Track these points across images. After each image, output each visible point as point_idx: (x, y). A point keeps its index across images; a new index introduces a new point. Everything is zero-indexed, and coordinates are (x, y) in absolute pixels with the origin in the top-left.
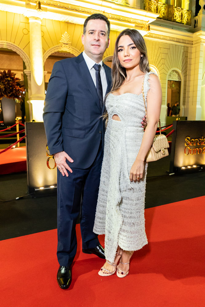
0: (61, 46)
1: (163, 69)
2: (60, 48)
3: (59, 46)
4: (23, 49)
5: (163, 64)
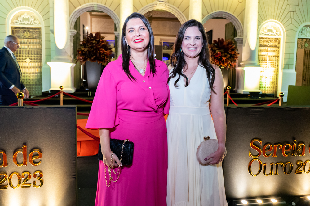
0: (156, 4)
1: (292, 25)
2: (155, 6)
3: (153, 5)
4: (114, 10)
5: (291, 18)
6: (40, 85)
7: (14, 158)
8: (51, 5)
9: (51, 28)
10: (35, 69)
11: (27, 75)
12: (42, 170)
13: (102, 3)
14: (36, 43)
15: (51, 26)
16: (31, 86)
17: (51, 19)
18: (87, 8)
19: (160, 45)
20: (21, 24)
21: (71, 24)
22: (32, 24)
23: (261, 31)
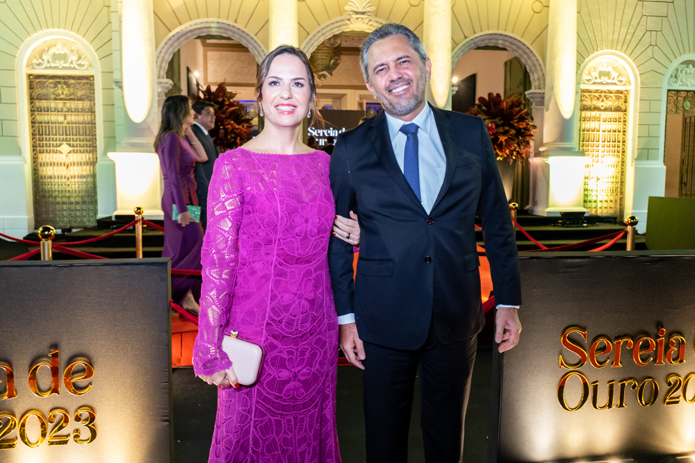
0: (349, 20)
1: (653, 60)
2: (347, 24)
3: (342, 20)
4: (256, 35)
5: (651, 45)
6: (92, 203)
7: (30, 379)
8: (115, 26)
9: (116, 76)
10: (80, 168)
11: (64, 180)
12: (94, 405)
13: (227, 19)
14: (83, 110)
15: (115, 71)
16: (73, 207)
17: (116, 55)
18: (196, 29)
19: (360, 109)
20: (50, 67)
21: (161, 67)
22: (74, 68)
23: (584, 74)
